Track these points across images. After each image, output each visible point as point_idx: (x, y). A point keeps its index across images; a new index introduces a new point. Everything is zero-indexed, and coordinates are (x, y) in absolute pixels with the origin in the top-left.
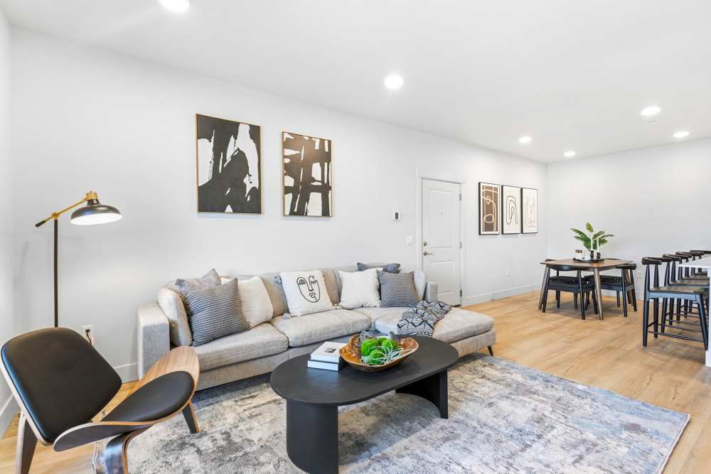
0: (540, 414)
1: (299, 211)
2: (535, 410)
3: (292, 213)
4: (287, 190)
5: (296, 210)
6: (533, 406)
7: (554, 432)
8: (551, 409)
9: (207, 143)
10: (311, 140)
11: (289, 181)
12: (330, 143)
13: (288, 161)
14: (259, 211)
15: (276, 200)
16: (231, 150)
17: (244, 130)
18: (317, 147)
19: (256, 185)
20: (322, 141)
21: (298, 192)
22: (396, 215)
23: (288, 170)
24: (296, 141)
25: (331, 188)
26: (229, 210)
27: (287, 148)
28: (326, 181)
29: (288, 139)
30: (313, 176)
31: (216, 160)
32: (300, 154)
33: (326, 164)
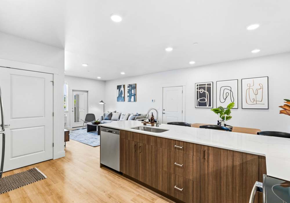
4: (128, 96)
9: (118, 90)
10: (132, 85)
11: (128, 94)
12: (136, 84)
13: (128, 90)
14: (125, 101)
15: (127, 98)
16: (121, 90)
17: (122, 86)
18: (133, 86)
19: (123, 96)
20: (134, 84)
21: (130, 97)
22: (153, 100)
23: (128, 92)
24: (130, 86)
25: (136, 95)
26: (120, 101)
27: (128, 88)
28: (134, 93)
29: (128, 86)
30: (132, 93)
31: (119, 92)
32: (130, 88)
33: (135, 89)
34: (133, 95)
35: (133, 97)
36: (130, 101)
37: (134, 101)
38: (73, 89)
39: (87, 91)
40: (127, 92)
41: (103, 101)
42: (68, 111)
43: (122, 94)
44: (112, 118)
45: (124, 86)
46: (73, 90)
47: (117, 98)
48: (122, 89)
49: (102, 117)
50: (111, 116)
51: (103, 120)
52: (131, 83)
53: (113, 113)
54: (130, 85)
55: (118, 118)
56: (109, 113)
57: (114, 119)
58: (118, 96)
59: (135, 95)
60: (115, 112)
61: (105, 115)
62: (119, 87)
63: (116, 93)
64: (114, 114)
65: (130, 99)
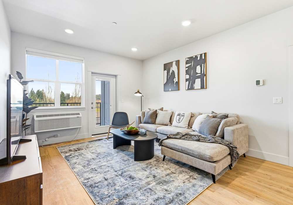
1: (191, 88)
3: (188, 89)
4: (187, 80)
5: (190, 88)
9: (166, 72)
10: (196, 57)
11: (188, 77)
12: (205, 54)
13: (187, 69)
14: (179, 90)
15: (183, 84)
16: (171, 72)
17: (174, 64)
18: (199, 59)
20: (201, 55)
21: (191, 81)
22: (258, 83)
23: (187, 72)
24: (190, 60)
25: (206, 75)
26: (170, 90)
27: (187, 64)
28: (203, 73)
29: (187, 60)
30: (197, 72)
31: (167, 76)
32: (192, 65)
33: (203, 65)
34: (198, 77)
35: (198, 82)
37: (202, 87)
38: (93, 71)
39: (116, 76)
41: (140, 92)
42: (84, 107)
43: (174, 77)
44: (158, 120)
45: (178, 63)
46: (92, 73)
47: (165, 85)
48: (174, 68)
49: (140, 118)
50: (155, 117)
51: (141, 123)
52: (193, 55)
53: (158, 111)
54: (191, 58)
55: (169, 120)
56: (151, 112)
57: (161, 124)
58: (165, 83)
59: (203, 76)
60: (162, 109)
61: (144, 114)
62: (167, 67)
63: (163, 76)
64: (160, 113)
65: (192, 85)
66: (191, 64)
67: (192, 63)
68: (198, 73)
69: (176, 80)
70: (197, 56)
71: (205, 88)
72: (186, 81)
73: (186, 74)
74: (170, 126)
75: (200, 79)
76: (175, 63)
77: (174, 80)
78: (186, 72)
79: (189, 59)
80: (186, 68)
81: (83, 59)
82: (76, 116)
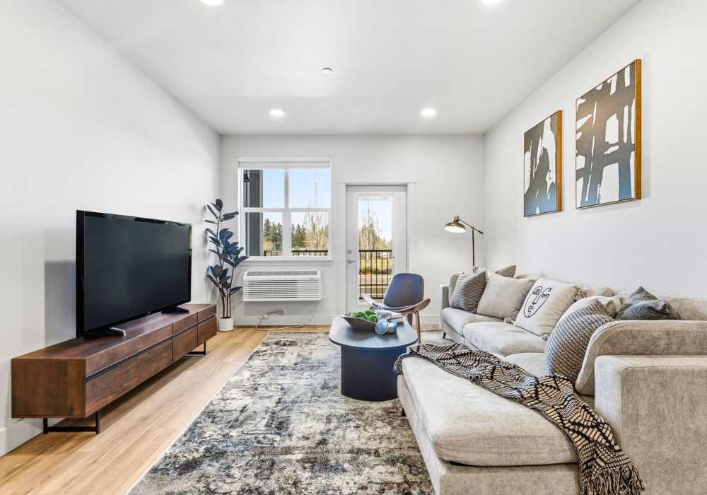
0: (283, 434)
1: (590, 200)
2: (289, 435)
3: (583, 206)
4: (578, 175)
5: (587, 199)
6: (294, 438)
7: (265, 422)
8: (276, 444)
9: (528, 154)
10: (606, 85)
11: (581, 162)
12: (634, 66)
13: (579, 135)
14: (560, 209)
15: (573, 189)
16: (539, 153)
17: (547, 125)
18: (613, 89)
19: (554, 180)
20: (622, 74)
21: (591, 174)
23: (580, 147)
24: (589, 101)
25: (638, 147)
26: (538, 212)
27: (580, 119)
28: (625, 140)
29: (580, 106)
30: (606, 141)
31: (532, 167)
32: (592, 117)
33: (626, 109)
34: (610, 160)
35: (611, 173)
36: (591, 202)
37: (624, 198)
38: (349, 181)
40: (574, 151)
42: (333, 259)
43: (548, 169)
45: (558, 117)
46: (347, 186)
47: (526, 196)
48: (547, 141)
49: (446, 291)
50: (478, 292)
51: (448, 306)
52: (595, 82)
53: (490, 275)
54: (590, 96)
55: (514, 305)
58: (526, 190)
59: (632, 149)
61: (456, 281)
62: (531, 138)
65: (594, 191)
66: (590, 115)
67: (593, 113)
68: (610, 143)
69: (551, 178)
70: (609, 81)
71: (633, 195)
72: (577, 178)
73: (577, 155)
74: (510, 323)
75: (617, 164)
76: (549, 123)
77: (547, 179)
78: (577, 148)
79: (584, 100)
80: (577, 132)
81: (328, 159)
82: (308, 277)
